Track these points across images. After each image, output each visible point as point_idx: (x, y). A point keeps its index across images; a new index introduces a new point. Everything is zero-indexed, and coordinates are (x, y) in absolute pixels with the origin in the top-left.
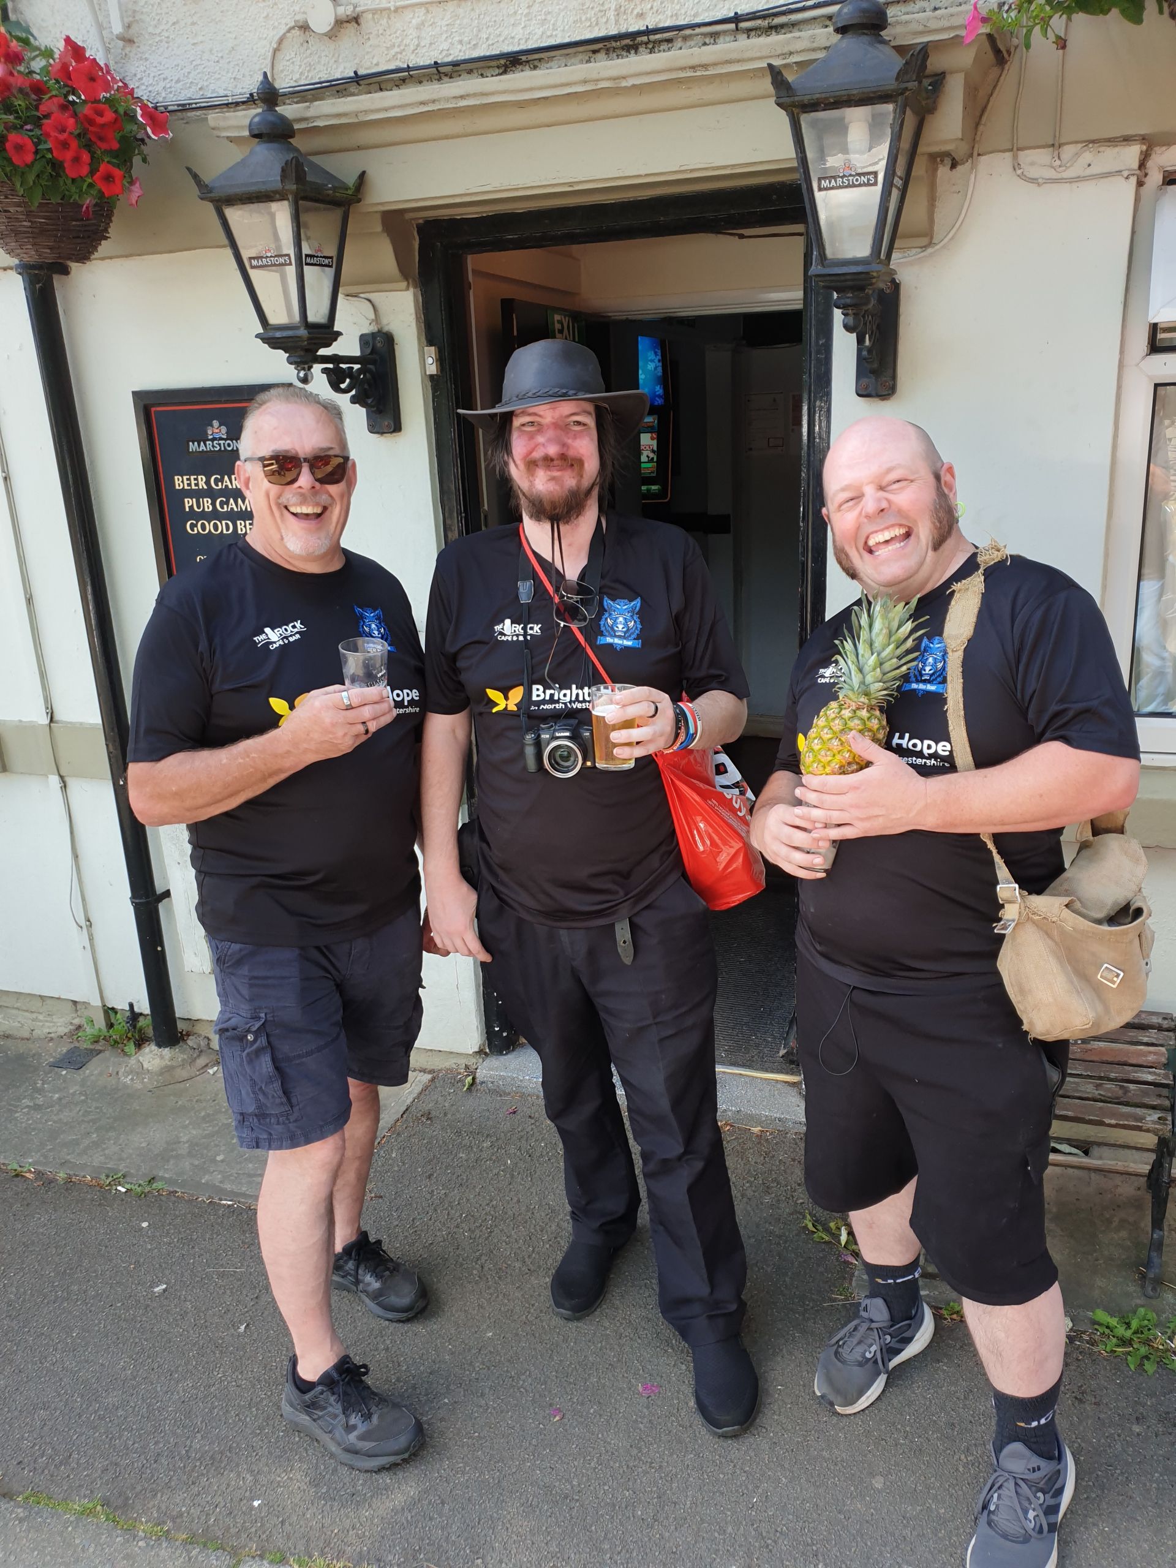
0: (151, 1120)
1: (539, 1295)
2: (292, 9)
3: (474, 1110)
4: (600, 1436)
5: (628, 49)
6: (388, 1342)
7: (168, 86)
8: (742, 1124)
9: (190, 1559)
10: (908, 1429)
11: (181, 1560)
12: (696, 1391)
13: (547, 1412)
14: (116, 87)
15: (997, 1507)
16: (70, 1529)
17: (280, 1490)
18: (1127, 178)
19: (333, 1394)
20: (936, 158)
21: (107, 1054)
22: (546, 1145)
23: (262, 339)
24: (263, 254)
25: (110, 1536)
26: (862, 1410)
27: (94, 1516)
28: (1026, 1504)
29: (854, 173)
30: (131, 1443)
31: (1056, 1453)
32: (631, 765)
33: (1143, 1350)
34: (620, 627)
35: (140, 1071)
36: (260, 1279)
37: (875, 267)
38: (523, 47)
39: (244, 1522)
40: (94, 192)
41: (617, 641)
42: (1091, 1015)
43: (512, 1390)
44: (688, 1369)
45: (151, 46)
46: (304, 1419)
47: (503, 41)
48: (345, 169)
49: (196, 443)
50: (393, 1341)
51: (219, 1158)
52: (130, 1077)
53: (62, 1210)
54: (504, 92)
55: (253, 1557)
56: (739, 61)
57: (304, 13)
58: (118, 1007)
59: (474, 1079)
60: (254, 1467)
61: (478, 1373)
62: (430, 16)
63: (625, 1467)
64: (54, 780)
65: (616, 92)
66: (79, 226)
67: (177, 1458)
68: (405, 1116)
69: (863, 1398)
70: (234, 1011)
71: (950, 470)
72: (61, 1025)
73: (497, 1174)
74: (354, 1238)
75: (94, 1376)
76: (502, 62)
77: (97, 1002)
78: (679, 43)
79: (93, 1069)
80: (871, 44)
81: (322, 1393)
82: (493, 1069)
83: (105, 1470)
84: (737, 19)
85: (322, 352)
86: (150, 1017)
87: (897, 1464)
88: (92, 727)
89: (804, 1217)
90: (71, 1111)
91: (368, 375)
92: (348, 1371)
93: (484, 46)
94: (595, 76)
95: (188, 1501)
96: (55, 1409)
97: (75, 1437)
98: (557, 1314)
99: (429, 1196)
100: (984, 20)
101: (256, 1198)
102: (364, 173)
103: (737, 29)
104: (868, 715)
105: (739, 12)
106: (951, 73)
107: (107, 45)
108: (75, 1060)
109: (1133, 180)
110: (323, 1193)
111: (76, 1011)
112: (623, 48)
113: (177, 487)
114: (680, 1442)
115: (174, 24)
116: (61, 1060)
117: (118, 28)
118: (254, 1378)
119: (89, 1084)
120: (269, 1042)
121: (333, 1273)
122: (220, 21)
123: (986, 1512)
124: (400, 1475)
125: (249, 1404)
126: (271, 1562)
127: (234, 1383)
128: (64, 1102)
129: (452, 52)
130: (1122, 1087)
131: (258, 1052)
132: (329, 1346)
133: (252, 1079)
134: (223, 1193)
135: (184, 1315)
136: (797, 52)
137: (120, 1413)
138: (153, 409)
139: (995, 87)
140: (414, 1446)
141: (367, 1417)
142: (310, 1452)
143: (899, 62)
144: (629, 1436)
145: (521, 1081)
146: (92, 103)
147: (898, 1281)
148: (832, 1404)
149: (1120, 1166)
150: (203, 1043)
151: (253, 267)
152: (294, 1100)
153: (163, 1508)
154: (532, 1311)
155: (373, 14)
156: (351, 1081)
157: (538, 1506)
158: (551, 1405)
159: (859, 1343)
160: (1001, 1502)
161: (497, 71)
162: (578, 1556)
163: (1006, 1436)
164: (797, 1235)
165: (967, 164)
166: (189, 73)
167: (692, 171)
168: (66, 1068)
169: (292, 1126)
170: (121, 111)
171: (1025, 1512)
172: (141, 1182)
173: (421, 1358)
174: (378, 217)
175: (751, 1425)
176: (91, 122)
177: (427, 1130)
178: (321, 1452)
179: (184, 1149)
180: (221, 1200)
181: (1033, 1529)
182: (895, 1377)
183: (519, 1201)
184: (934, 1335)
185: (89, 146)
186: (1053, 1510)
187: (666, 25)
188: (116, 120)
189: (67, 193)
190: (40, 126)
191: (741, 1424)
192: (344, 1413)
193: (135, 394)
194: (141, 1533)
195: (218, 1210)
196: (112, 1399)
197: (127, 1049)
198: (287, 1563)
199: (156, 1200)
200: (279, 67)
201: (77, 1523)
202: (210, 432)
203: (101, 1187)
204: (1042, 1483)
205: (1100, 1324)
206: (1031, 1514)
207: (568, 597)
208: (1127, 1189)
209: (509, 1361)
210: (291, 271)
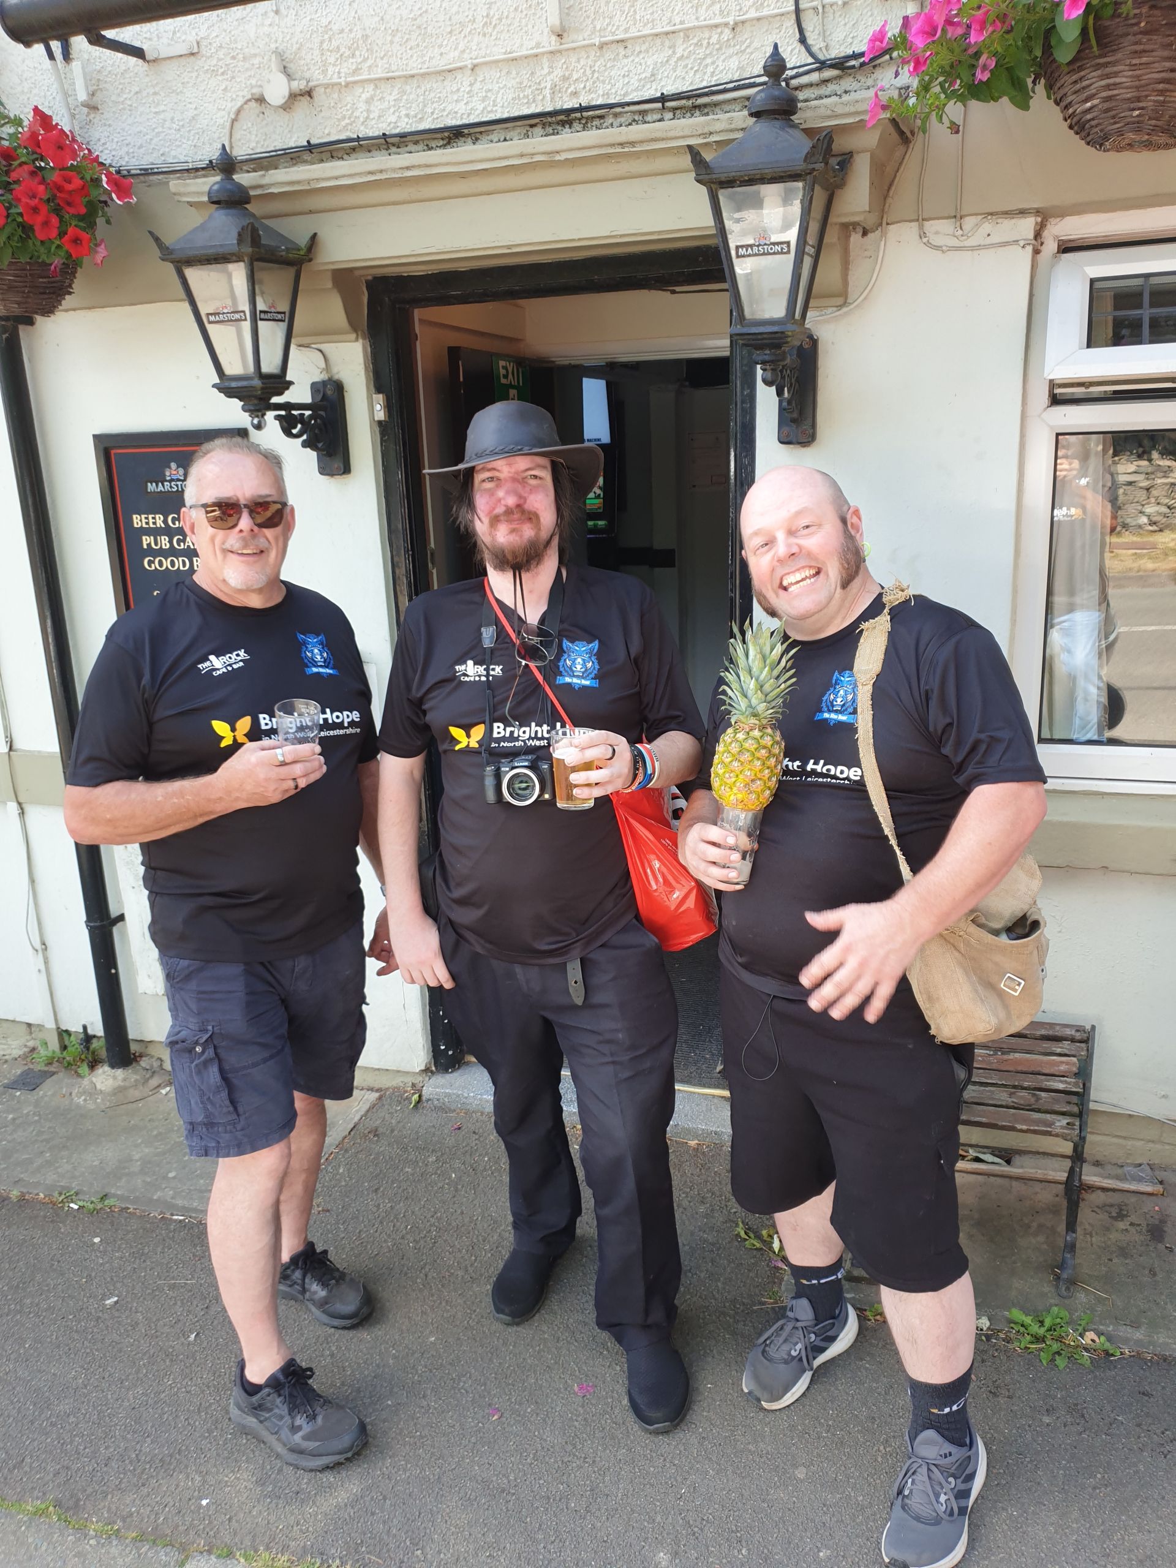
0: (103, 1139)
1: (481, 1302)
2: (248, 82)
3: (420, 1126)
4: (536, 1433)
5: (563, 123)
6: (333, 1348)
7: (131, 150)
8: (680, 1138)
9: (139, 1556)
10: (830, 1423)
11: (131, 1556)
12: (629, 1391)
13: (487, 1411)
14: (82, 154)
15: (911, 1491)
16: (23, 1528)
17: (227, 1489)
18: (1023, 247)
19: (280, 1395)
20: (847, 228)
21: (61, 1075)
22: (489, 1159)
23: (218, 389)
24: (220, 310)
25: (62, 1535)
26: (788, 1406)
27: (47, 1516)
28: (938, 1488)
29: (768, 243)
30: (82, 1448)
31: (968, 1441)
32: (591, 804)
33: (1056, 1346)
34: (579, 667)
35: (93, 1092)
36: (210, 1290)
37: (790, 328)
38: (466, 121)
39: (193, 1520)
40: (62, 253)
41: (575, 680)
42: (994, 1021)
43: (452, 1392)
44: (622, 1370)
45: (114, 112)
46: (251, 1421)
47: (447, 115)
48: (297, 231)
49: (154, 484)
50: (339, 1348)
51: (171, 1175)
52: (83, 1098)
53: (15, 1227)
54: (447, 164)
55: (201, 1553)
56: (663, 139)
57: (261, 86)
58: (72, 1029)
59: (420, 1096)
60: (202, 1468)
61: (420, 1376)
62: (378, 91)
63: (560, 1462)
64: (13, 806)
65: (551, 164)
66: (44, 283)
67: (127, 1462)
68: (352, 1133)
69: (789, 1394)
70: (184, 1024)
71: (857, 513)
72: (15, 1047)
73: (442, 1187)
74: (301, 1248)
75: (45, 1386)
76: (446, 134)
77: (51, 1025)
78: (610, 120)
79: (47, 1090)
80: (782, 129)
81: (269, 1395)
82: (439, 1087)
83: (57, 1474)
84: (663, 99)
85: (275, 400)
86: (103, 1040)
87: (819, 1455)
88: (51, 755)
89: (737, 1225)
90: (24, 1131)
91: (318, 421)
92: (294, 1373)
93: (430, 119)
94: (530, 150)
95: (138, 1502)
96: (9, 1416)
97: (28, 1442)
98: (497, 1319)
99: (374, 1210)
100: (884, 108)
101: (205, 1212)
102: (315, 234)
103: (663, 107)
104: (761, 734)
105: (665, 93)
106: (858, 152)
107: (72, 111)
108: (30, 1081)
109: (1029, 249)
110: (270, 1200)
111: (31, 1033)
112: (558, 123)
113: (136, 526)
114: (613, 1438)
115: (137, 93)
116: (15, 1082)
117: (82, 96)
118: (203, 1384)
119: (43, 1104)
120: (216, 1054)
121: (280, 1282)
122: (181, 92)
123: (900, 1497)
124: (344, 1473)
125: (199, 1409)
126: (218, 1557)
127: (184, 1390)
128: (18, 1122)
129: (399, 124)
130: (1034, 1095)
131: (206, 1064)
132: (275, 1350)
133: (201, 1090)
134: (174, 1209)
135: (135, 1325)
136: (716, 132)
137: (72, 1419)
138: (113, 452)
139: (901, 164)
140: (357, 1446)
141: (312, 1417)
142: (257, 1453)
143: (806, 144)
144: (564, 1433)
145: (466, 1098)
146: (60, 170)
147: (822, 1281)
148: (759, 1400)
149: (1039, 1174)
150: (156, 1064)
151: (210, 322)
152: (241, 1110)
153: (114, 1508)
154: (473, 1316)
155: (325, 88)
156: (297, 1095)
157: (476, 1499)
158: (490, 1405)
159: (786, 1341)
160: (914, 1487)
161: (441, 143)
162: (513, 1546)
163: (922, 1423)
164: (729, 1242)
165: (877, 232)
166: (151, 139)
167: (622, 236)
168: (20, 1089)
169: (239, 1134)
170: (88, 178)
171: (937, 1496)
172: (93, 1199)
173: (365, 1363)
174: (329, 274)
175: (682, 1421)
176: (60, 188)
177: (374, 1146)
178: (267, 1453)
179: (136, 1167)
180: (172, 1215)
181: (945, 1512)
182: (819, 1375)
183: (462, 1213)
184: (858, 1335)
185: (57, 210)
186: (964, 1494)
187: (598, 103)
188: (83, 187)
189: (36, 254)
190: (11, 191)
191: (672, 1421)
192: (290, 1414)
193: (95, 437)
194: (92, 1532)
195: (170, 1225)
196: (64, 1407)
197: (80, 1071)
198: (234, 1557)
199: (108, 1217)
200: (237, 135)
201: (31, 1523)
202: (168, 474)
203: (54, 1205)
204: (954, 1467)
205: (1016, 1323)
206: (943, 1498)
207: (529, 639)
208: (1047, 1196)
209: (451, 1364)
210: (246, 326)
